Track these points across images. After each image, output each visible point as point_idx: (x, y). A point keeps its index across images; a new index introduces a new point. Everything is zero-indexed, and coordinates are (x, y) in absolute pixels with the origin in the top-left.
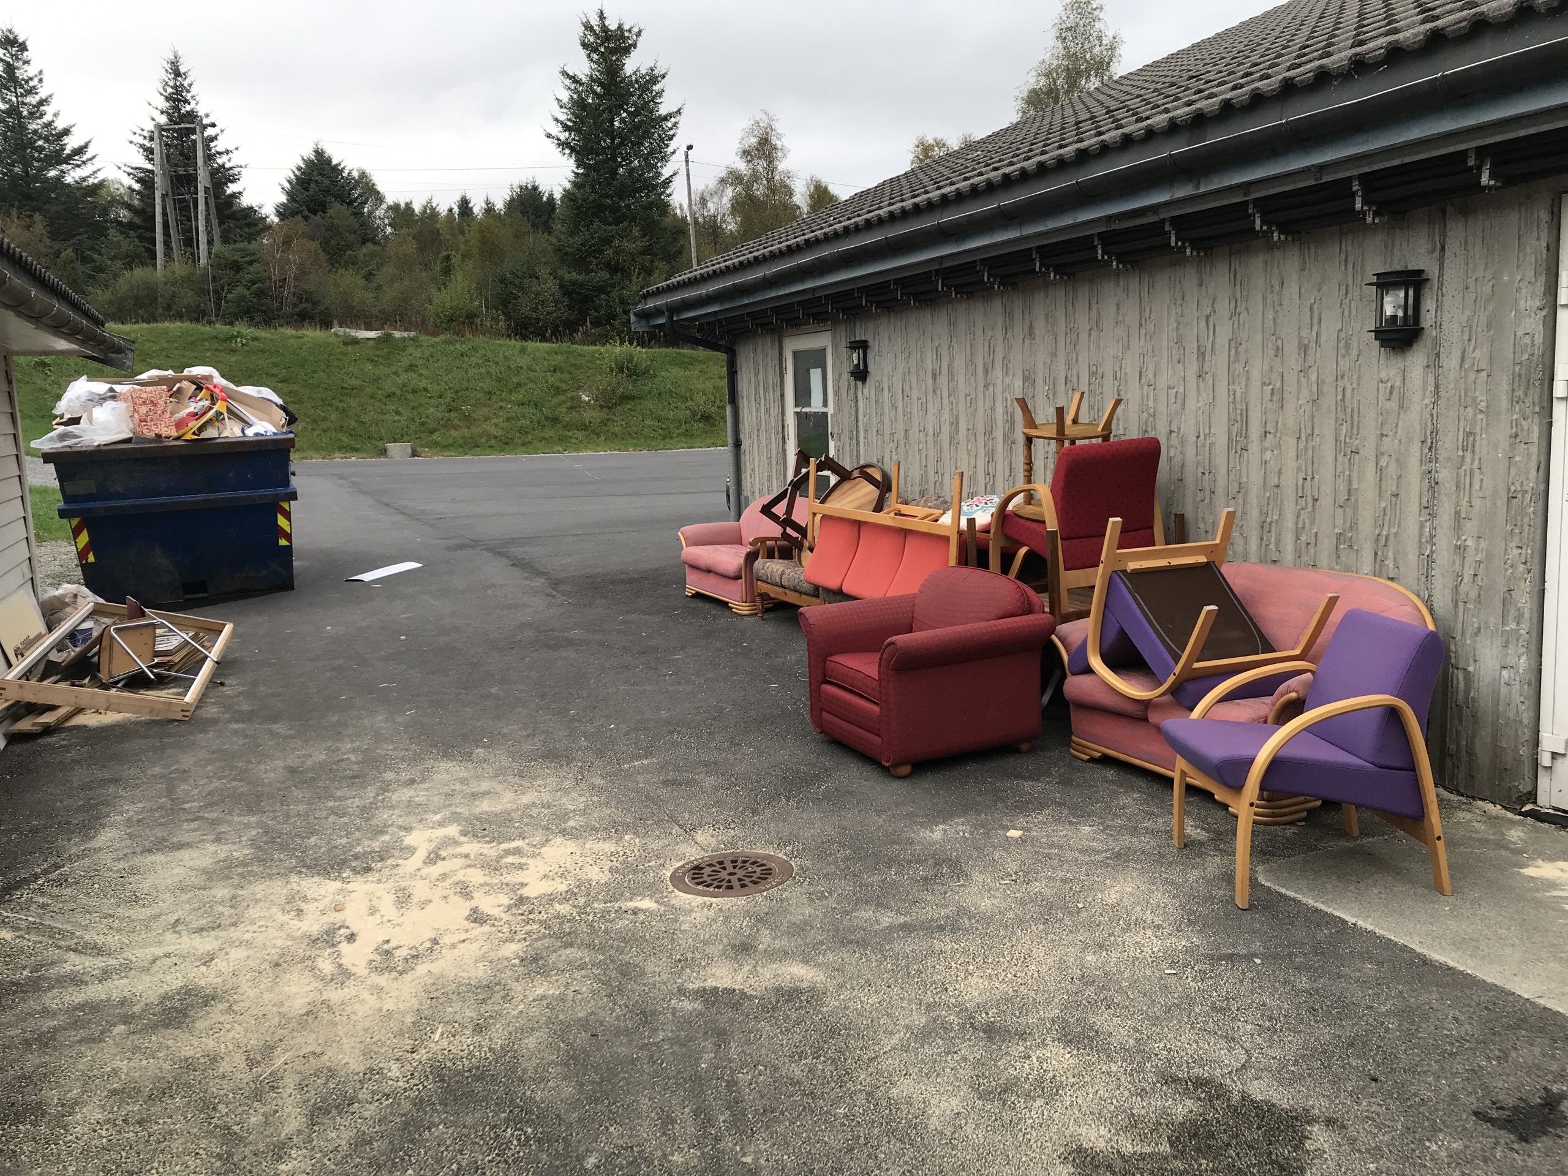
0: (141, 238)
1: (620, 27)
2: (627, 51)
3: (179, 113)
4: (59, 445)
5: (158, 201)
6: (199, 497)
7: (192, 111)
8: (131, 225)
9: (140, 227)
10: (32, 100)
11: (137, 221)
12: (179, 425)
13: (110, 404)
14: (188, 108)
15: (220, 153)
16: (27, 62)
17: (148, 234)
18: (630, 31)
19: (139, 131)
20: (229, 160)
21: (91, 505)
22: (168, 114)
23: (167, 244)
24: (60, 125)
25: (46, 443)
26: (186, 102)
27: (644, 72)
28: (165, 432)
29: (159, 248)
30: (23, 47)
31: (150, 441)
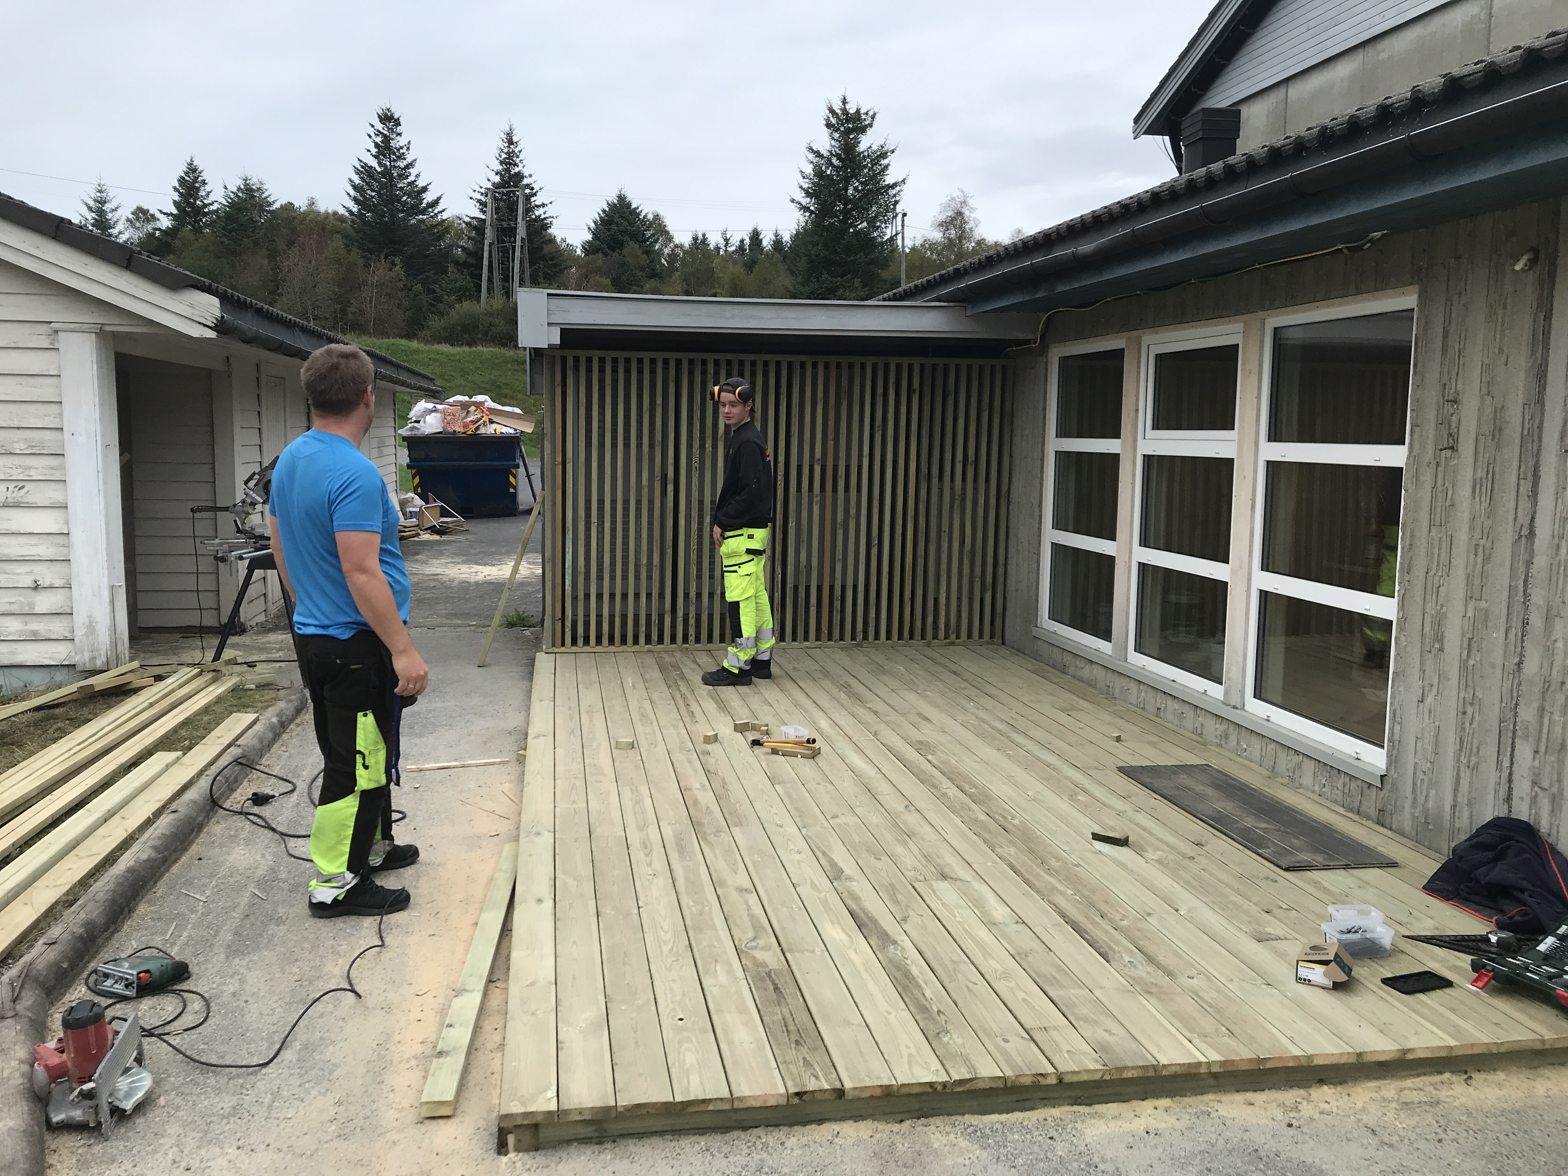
0: (471, 275)
1: (858, 111)
2: (863, 130)
3: (509, 173)
4: (410, 433)
5: (486, 248)
6: (472, 463)
7: (519, 172)
8: (465, 265)
9: (472, 266)
10: (402, 164)
11: (471, 260)
12: (466, 426)
13: (433, 414)
14: (516, 170)
15: (537, 206)
16: (400, 134)
17: (478, 272)
18: (867, 114)
19: (478, 189)
20: (544, 213)
21: (423, 463)
22: (501, 175)
23: (490, 279)
24: (421, 183)
25: (404, 432)
26: (516, 165)
27: (875, 148)
28: (457, 430)
29: (484, 284)
30: (397, 123)
31: (451, 434)
